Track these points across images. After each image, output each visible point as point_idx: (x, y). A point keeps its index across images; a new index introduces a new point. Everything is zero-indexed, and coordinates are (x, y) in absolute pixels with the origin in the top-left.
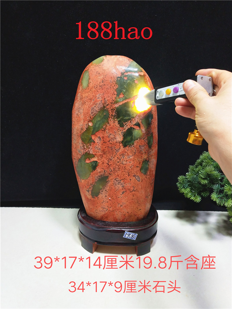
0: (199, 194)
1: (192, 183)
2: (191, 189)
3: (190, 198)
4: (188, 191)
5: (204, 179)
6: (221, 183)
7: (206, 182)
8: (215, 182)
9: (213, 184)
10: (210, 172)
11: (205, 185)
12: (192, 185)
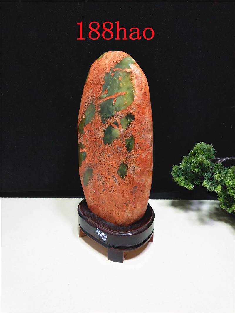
0: (192, 182)
1: (185, 172)
2: (185, 178)
3: (183, 186)
4: (181, 180)
5: (196, 167)
6: (212, 171)
7: (198, 170)
8: (206, 170)
9: (205, 172)
10: (202, 160)
11: (197, 174)
12: (186, 174)
